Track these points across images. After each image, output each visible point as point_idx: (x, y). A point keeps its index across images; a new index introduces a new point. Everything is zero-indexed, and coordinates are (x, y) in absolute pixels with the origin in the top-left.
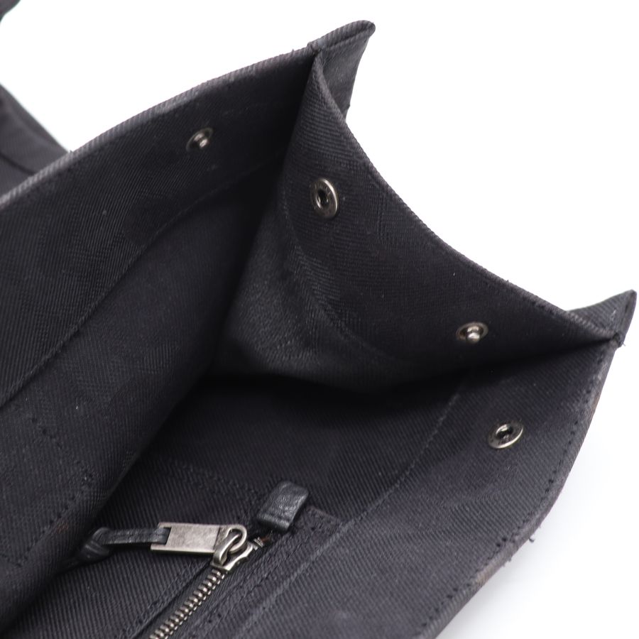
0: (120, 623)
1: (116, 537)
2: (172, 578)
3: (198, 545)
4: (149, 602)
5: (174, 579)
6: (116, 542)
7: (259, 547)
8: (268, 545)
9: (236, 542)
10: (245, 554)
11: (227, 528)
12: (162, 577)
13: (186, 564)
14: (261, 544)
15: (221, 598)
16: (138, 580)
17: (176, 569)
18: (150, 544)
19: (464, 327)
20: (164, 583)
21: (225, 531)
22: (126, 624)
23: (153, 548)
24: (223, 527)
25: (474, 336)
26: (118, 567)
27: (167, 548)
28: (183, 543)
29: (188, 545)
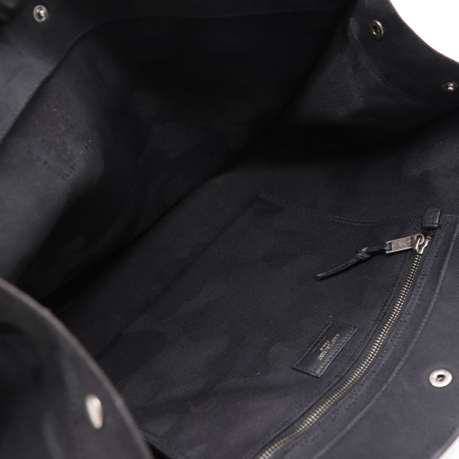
3: (405, 247)
7: (430, 239)
8: (433, 236)
9: (420, 241)
10: (426, 245)
11: (415, 236)
14: (430, 238)
18: (385, 251)
19: (446, 84)
21: (414, 238)
23: (387, 252)
24: (413, 236)
25: (451, 88)
27: (393, 251)
28: (399, 248)
29: (401, 248)
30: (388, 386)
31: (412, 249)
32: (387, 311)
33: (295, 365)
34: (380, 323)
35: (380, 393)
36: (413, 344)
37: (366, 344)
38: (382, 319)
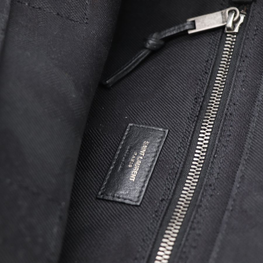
0: (195, 77)
1: (165, 34)
2: (208, 46)
3: (214, 24)
4: (203, 62)
5: (209, 46)
6: (167, 35)
7: (246, 15)
9: (235, 16)
10: (241, 21)
11: (226, 11)
12: (202, 47)
13: (210, 37)
14: (245, 13)
15: (242, 47)
16: (190, 53)
17: (207, 41)
18: (187, 31)
20: (205, 49)
21: (225, 13)
22: (198, 76)
23: (190, 32)
24: (224, 11)
26: (174, 50)
27: (198, 30)
28: (205, 25)
29: (208, 26)
30: (234, 200)
31: (223, 27)
32: (202, 103)
33: (100, 193)
34: (198, 119)
35: (227, 213)
36: (249, 141)
37: (187, 149)
38: (199, 114)
